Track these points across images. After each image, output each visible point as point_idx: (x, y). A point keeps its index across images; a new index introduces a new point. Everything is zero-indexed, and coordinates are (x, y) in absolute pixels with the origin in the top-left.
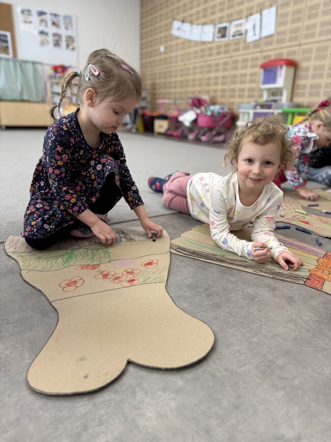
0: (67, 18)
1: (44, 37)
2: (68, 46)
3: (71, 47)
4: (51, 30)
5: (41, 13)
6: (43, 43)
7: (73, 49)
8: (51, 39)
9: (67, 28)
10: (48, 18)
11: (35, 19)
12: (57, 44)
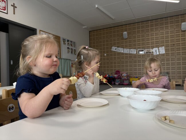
0: (74, 43)
1: (69, 49)
2: (74, 53)
3: (75, 53)
4: (70, 47)
5: (68, 41)
6: (68, 52)
7: (75, 54)
8: (70, 50)
9: (74, 47)
10: (70, 42)
11: (66, 43)
12: (72, 53)
